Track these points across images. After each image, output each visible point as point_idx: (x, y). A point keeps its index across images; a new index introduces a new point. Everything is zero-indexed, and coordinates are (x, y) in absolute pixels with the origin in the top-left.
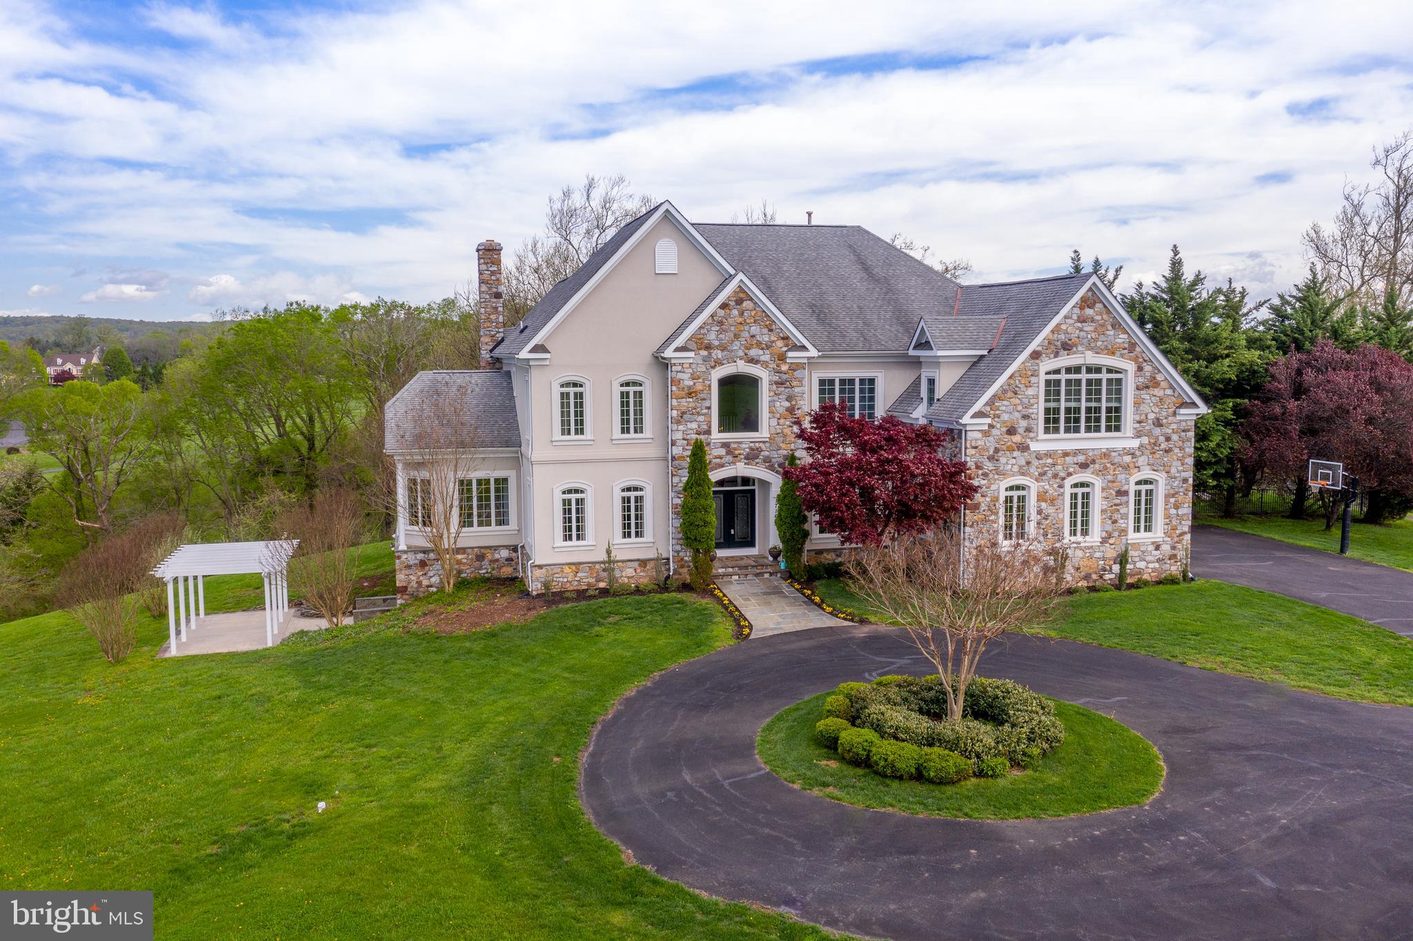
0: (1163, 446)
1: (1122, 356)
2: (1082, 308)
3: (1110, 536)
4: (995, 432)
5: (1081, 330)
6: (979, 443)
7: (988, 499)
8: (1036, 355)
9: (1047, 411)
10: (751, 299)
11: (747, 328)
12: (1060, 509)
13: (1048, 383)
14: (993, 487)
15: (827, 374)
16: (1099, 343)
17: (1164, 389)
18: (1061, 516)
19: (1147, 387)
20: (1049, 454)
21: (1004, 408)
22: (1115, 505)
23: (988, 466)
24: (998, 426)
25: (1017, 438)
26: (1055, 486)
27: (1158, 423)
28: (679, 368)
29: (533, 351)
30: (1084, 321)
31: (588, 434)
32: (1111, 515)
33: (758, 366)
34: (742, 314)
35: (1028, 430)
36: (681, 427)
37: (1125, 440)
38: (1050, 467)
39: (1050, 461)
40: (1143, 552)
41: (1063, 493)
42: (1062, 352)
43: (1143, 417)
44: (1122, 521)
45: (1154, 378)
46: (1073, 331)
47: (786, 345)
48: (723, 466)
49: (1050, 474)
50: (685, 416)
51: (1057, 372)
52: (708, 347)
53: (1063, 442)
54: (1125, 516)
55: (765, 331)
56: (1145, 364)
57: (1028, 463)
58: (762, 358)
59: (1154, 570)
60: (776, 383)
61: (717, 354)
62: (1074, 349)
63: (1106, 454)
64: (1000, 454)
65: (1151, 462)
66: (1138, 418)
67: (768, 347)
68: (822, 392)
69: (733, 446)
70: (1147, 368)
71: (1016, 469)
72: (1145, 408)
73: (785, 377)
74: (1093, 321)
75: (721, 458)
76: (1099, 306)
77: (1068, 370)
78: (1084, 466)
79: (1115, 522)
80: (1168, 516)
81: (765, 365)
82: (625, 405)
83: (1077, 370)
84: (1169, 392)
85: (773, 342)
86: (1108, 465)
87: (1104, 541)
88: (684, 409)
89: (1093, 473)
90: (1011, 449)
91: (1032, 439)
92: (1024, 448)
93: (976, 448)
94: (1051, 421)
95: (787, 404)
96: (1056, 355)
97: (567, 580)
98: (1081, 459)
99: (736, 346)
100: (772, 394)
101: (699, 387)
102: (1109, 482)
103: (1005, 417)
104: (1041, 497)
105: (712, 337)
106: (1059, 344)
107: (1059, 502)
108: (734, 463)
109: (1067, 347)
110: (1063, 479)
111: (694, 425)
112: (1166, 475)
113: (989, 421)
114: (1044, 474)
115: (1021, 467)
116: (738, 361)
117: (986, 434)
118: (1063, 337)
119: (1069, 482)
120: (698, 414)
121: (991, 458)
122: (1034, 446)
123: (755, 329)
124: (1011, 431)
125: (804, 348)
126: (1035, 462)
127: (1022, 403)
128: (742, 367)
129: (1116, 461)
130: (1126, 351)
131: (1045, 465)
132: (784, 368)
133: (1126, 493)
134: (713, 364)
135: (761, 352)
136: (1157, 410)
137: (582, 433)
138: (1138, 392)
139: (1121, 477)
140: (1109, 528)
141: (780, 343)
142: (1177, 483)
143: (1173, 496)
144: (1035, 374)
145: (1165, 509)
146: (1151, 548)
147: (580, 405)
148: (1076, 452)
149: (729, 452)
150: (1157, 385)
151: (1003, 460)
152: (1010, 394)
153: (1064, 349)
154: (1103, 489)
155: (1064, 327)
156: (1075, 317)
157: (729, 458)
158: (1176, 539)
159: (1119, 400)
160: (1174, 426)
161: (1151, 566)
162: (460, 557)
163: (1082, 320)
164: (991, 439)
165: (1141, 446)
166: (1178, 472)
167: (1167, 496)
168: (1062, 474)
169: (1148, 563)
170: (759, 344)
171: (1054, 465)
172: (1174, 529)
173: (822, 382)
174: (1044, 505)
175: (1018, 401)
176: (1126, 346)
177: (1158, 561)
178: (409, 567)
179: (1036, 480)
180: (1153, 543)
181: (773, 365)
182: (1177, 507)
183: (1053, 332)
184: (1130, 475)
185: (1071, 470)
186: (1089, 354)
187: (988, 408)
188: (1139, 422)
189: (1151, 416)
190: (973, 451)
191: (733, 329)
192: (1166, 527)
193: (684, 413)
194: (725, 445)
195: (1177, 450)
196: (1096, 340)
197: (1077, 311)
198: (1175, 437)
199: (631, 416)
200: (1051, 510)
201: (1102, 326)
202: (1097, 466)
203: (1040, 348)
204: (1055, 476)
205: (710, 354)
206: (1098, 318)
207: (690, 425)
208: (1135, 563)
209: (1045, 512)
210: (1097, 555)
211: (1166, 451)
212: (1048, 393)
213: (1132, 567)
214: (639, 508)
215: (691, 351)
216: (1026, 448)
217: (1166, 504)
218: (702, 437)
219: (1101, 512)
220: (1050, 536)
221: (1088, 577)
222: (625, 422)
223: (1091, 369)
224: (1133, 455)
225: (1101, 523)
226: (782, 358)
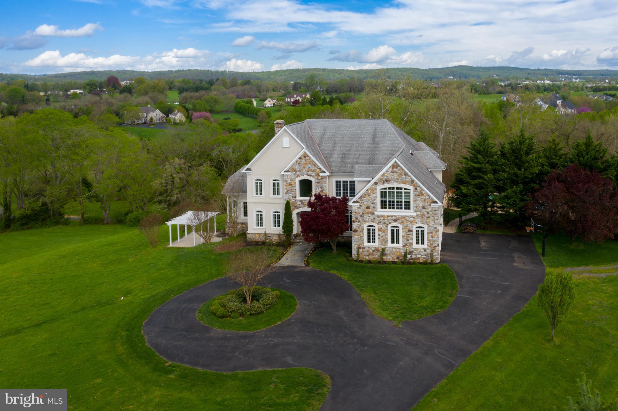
0: (426, 215)
1: (409, 184)
2: (393, 168)
3: (406, 245)
4: (362, 207)
5: (392, 176)
6: (357, 211)
7: (360, 229)
8: (376, 183)
9: (382, 201)
10: (309, 156)
11: (307, 165)
12: (387, 234)
13: (382, 192)
14: (362, 225)
15: (338, 179)
16: (399, 180)
17: (426, 196)
18: (387, 237)
19: (419, 195)
20: (382, 216)
21: (365, 200)
22: (408, 234)
23: (360, 218)
24: (363, 206)
25: (370, 210)
26: (385, 226)
27: (424, 208)
28: (286, 177)
29: (246, 170)
30: (394, 173)
31: (263, 195)
32: (407, 238)
33: (311, 177)
34: (306, 161)
35: (374, 208)
36: (287, 195)
37: (410, 213)
38: (382, 220)
39: (382, 218)
40: (420, 252)
41: (387, 230)
42: (385, 183)
43: (418, 205)
44: (411, 240)
45: (422, 192)
46: (389, 175)
47: (320, 171)
48: (300, 208)
49: (382, 222)
51: (386, 189)
52: (295, 171)
53: (388, 212)
54: (412, 239)
55: (313, 166)
56: (418, 187)
57: (374, 218)
58: (312, 175)
59: (424, 258)
60: (317, 182)
62: (390, 182)
63: (404, 217)
64: (364, 215)
65: (421, 221)
66: (415, 205)
67: (314, 171)
68: (337, 185)
69: (303, 202)
70: (419, 189)
71: (370, 220)
72: (418, 202)
73: (320, 181)
74: (397, 172)
75: (300, 205)
76: (399, 168)
77: (390, 188)
78: (395, 221)
79: (408, 240)
80: (428, 240)
81: (313, 177)
82: (274, 186)
83: (393, 188)
84: (428, 197)
85: (316, 170)
86: (404, 221)
87: (404, 246)
88: (288, 190)
89: (399, 223)
90: (368, 213)
91: (375, 211)
92: (373, 213)
93: (356, 212)
94: (383, 205)
95: (321, 189)
96: (384, 183)
97: (257, 238)
98: (394, 218)
99: (304, 171)
100: (316, 186)
101: (293, 183)
102: (405, 226)
103: (365, 203)
104: (379, 230)
105: (297, 168)
106: (384, 180)
107: (386, 232)
108: (304, 207)
109: (387, 181)
110: (388, 224)
111: (291, 195)
112: (427, 226)
113: (359, 204)
114: (381, 222)
115: (372, 220)
116: (305, 175)
117: (359, 208)
118: (386, 178)
119: (389, 226)
120: (293, 191)
121: (361, 216)
122: (376, 213)
123: (310, 166)
124: (368, 208)
125: (325, 172)
126: (377, 218)
127: (372, 199)
128: (306, 177)
129: (407, 220)
130: (410, 183)
131: (381, 219)
132: (320, 178)
133: (412, 231)
134: (297, 176)
135: (312, 173)
136: (423, 203)
137: (262, 194)
138: (415, 197)
139: (410, 225)
140: (405, 241)
141: (318, 170)
142: (432, 229)
143: (431, 233)
144: (376, 189)
145: (428, 238)
146: (422, 250)
147: (261, 186)
148: (392, 216)
149: (302, 203)
150: (423, 195)
151: (365, 217)
152: (367, 196)
153: (386, 182)
154: (403, 229)
155: (386, 174)
156: (390, 171)
157: (302, 205)
158: (432, 248)
159: (410, 199)
160: (430, 209)
162: (243, 225)
163: (393, 172)
164: (361, 210)
165: (417, 215)
166: (433, 225)
167: (428, 233)
168: (387, 223)
169: (422, 255)
170: (311, 171)
171: (384, 220)
172: (432, 244)
173: (337, 182)
174: (380, 233)
175: (370, 198)
176: (410, 181)
177: (426, 255)
178: (229, 227)
179: (378, 224)
180: (423, 249)
181: (316, 177)
182: (432, 237)
183: (382, 176)
184: (413, 225)
185: (390, 222)
186: (395, 183)
187: (359, 200)
188: (416, 207)
189: (421, 205)
190: (355, 213)
191: (303, 165)
192: (428, 244)
193: (288, 191)
194: (301, 201)
195: (432, 217)
196: (398, 179)
197: (391, 169)
198: (431, 213)
199: (276, 190)
200: (383, 235)
201: (401, 174)
202: (400, 221)
203: (377, 181)
204: (385, 223)
205: (296, 173)
206: (399, 172)
207: (290, 195)
208: (416, 255)
209: (381, 235)
210: (401, 251)
211: (427, 217)
212: (382, 196)
213: (415, 256)
214: (279, 218)
215: (290, 172)
216: (374, 213)
217: (428, 236)
218: (294, 198)
219: (403, 236)
220: (383, 243)
221: (398, 258)
222: (274, 192)
223: (397, 188)
224: (414, 218)
225: (403, 240)
226: (319, 175)
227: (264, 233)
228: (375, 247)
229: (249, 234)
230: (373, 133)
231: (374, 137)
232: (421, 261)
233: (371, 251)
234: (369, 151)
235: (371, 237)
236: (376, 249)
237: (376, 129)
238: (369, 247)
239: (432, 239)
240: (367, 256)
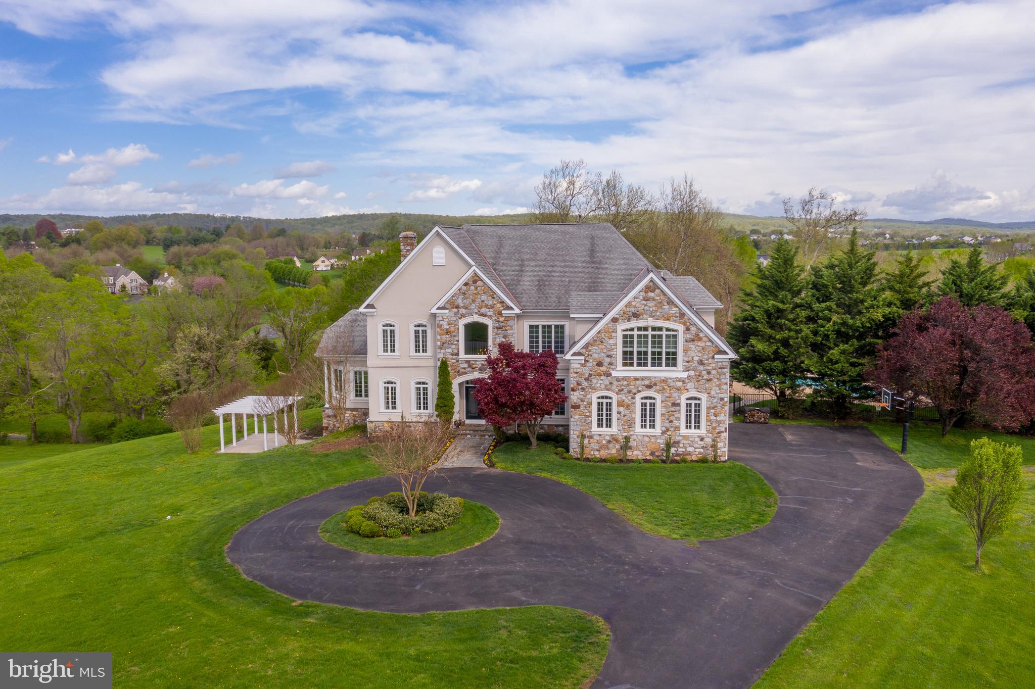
0: (705, 377)
1: (675, 321)
2: (646, 292)
3: (668, 430)
4: (588, 364)
5: (645, 305)
6: (579, 370)
7: (585, 403)
8: (615, 320)
9: (625, 353)
10: (482, 280)
11: (479, 296)
12: (633, 412)
13: (625, 336)
14: (589, 396)
15: (534, 322)
16: (658, 314)
17: (705, 342)
18: (633, 416)
19: (693, 341)
20: (624, 379)
21: (594, 351)
22: (672, 411)
23: (585, 384)
24: (591, 361)
25: (603, 369)
26: (629, 398)
27: (701, 363)
28: (441, 318)
29: (366, 307)
30: (648, 300)
31: (397, 353)
32: (669, 417)
33: (486, 318)
34: (476, 289)
35: (611, 364)
36: (442, 351)
37: (677, 373)
38: (627, 387)
39: (625, 383)
40: (692, 441)
41: (634, 403)
42: (632, 318)
43: (690, 359)
44: (676, 422)
45: (698, 335)
46: (639, 305)
47: (503, 306)
48: (466, 373)
49: (626, 390)
50: (444, 345)
51: (632, 330)
52: (457, 307)
53: (636, 372)
54: (679, 419)
55: (490, 298)
56: (691, 326)
57: (611, 383)
58: (488, 314)
59: (700, 453)
60: (497, 328)
61: (463, 311)
62: (641, 317)
63: (665, 380)
64: (592, 377)
65: (696, 387)
66: (686, 359)
67: (492, 307)
68: (531, 332)
69: (472, 362)
70: (693, 329)
71: (603, 386)
72: (691, 353)
73: (502, 324)
74: (654, 300)
75: (465, 369)
76: (657, 291)
77: (639, 329)
78: (649, 387)
79: (671, 422)
80: (708, 420)
81: (490, 317)
82: (417, 337)
83: (646, 329)
84: (709, 344)
85: (495, 304)
86: (666, 387)
87: (663, 433)
88: (444, 341)
89: (655, 391)
90: (599, 375)
91: (613, 369)
92: (608, 374)
93: (577, 373)
94: (628, 359)
95: (503, 340)
96: (629, 320)
97: (386, 430)
98: (647, 382)
99: (473, 306)
100: (494, 334)
101: (452, 329)
102: (667, 397)
103: (595, 356)
104: (620, 404)
105: (460, 301)
106: (631, 313)
107: (632, 407)
108: (473, 372)
109: (636, 315)
110: (635, 394)
111: (450, 350)
112: (707, 395)
113: (583, 358)
114: (622, 390)
115: (606, 385)
116: (474, 315)
117: (583, 365)
118: (633, 309)
119: (638, 397)
120: (452, 344)
121: (586, 379)
122: (614, 374)
123: (484, 297)
124: (600, 364)
125: (511, 308)
126: (616, 383)
127: (606, 348)
128: (476, 318)
129: (671, 385)
130: (677, 318)
131: (622, 385)
132: (501, 319)
133: (679, 405)
134: (460, 317)
135: (488, 310)
136: (700, 355)
137: (394, 352)
138: (686, 343)
139: (675, 395)
140: (667, 424)
141: (499, 305)
142: (715, 401)
143: (713, 408)
144: (615, 331)
145: (707, 416)
146: (697, 439)
147: (393, 336)
148: (643, 379)
149: (470, 366)
150: (700, 339)
151: (594, 381)
152: (598, 342)
153: (634, 317)
154: (662, 402)
155: (633, 304)
156: (641, 298)
157: (470, 369)
158: (715, 435)
159: (676, 348)
160: (713, 365)
161: (697, 450)
162: (355, 413)
163: (646, 299)
164: (586, 368)
165: (689, 377)
166: (717, 393)
167: (708, 409)
168: (634, 391)
169: (695, 448)
170: (486, 306)
171: (628, 385)
172: (714, 429)
173: (531, 327)
174: (621, 409)
175: (604, 347)
176: (678, 315)
177: (703, 447)
178: (329, 416)
179: (617, 393)
180: (699, 437)
181: (495, 318)
182: (716, 415)
183: (626, 306)
184: (682, 394)
185: (640, 389)
186: (650, 320)
187: (584, 350)
188: (688, 362)
189: (696, 358)
190: (575, 375)
191: (471, 297)
192: (708, 427)
193: (444, 343)
194: (468, 362)
195: (715, 380)
196: (656, 312)
197: (643, 294)
198: (714, 372)
199: (420, 344)
200: (627, 412)
201: (661, 303)
202: (658, 387)
203: (617, 316)
204: (630, 392)
205: (458, 311)
206: (658, 298)
207: (447, 350)
208: (685, 448)
209: (623, 413)
210: (659, 441)
211: (707, 380)
212: (625, 342)
213: (684, 450)
214: (426, 394)
215: (447, 309)
216: (610, 375)
217: (708, 413)
218: (454, 357)
219: (662, 415)
220: (626, 427)
221: (652, 454)
222: (417, 346)
223: (654, 329)
224: (683, 382)
225: (662, 421)
226: (500, 314)
227: (400, 420)
228: (612, 435)
229: (372, 422)
230: (589, 245)
231: (592, 252)
232: (694, 458)
233: (604, 442)
234: (586, 275)
235: (605, 418)
236: (614, 439)
237: (593, 238)
238: (600, 435)
239: (715, 418)
240: (597, 450)
